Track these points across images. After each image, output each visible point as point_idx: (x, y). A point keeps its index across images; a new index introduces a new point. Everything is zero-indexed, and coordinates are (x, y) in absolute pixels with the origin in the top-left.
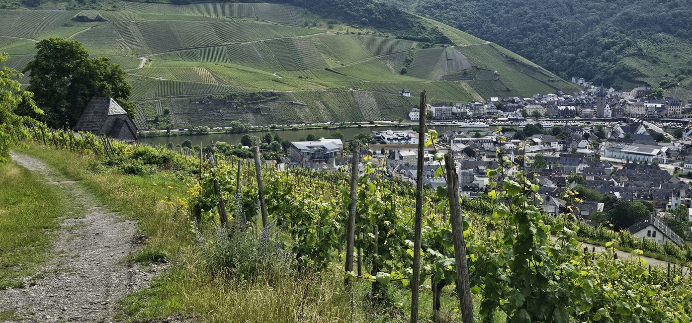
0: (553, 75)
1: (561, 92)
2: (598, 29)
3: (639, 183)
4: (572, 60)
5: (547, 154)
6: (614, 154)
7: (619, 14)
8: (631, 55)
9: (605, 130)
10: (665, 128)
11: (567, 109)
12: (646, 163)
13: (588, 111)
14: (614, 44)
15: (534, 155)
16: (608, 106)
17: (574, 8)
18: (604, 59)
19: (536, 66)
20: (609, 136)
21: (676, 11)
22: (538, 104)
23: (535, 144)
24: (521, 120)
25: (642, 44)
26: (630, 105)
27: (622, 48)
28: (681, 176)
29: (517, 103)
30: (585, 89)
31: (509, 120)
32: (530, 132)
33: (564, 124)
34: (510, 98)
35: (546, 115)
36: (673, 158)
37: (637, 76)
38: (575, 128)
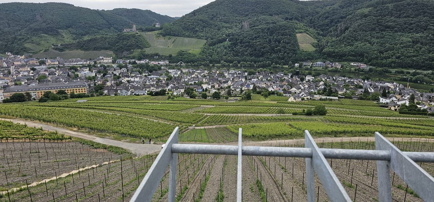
2: (19, 33)
4: (6, 45)
8: (28, 43)
14: (23, 39)
17: (10, 24)
18: (18, 45)
21: (48, 26)
27: (26, 40)
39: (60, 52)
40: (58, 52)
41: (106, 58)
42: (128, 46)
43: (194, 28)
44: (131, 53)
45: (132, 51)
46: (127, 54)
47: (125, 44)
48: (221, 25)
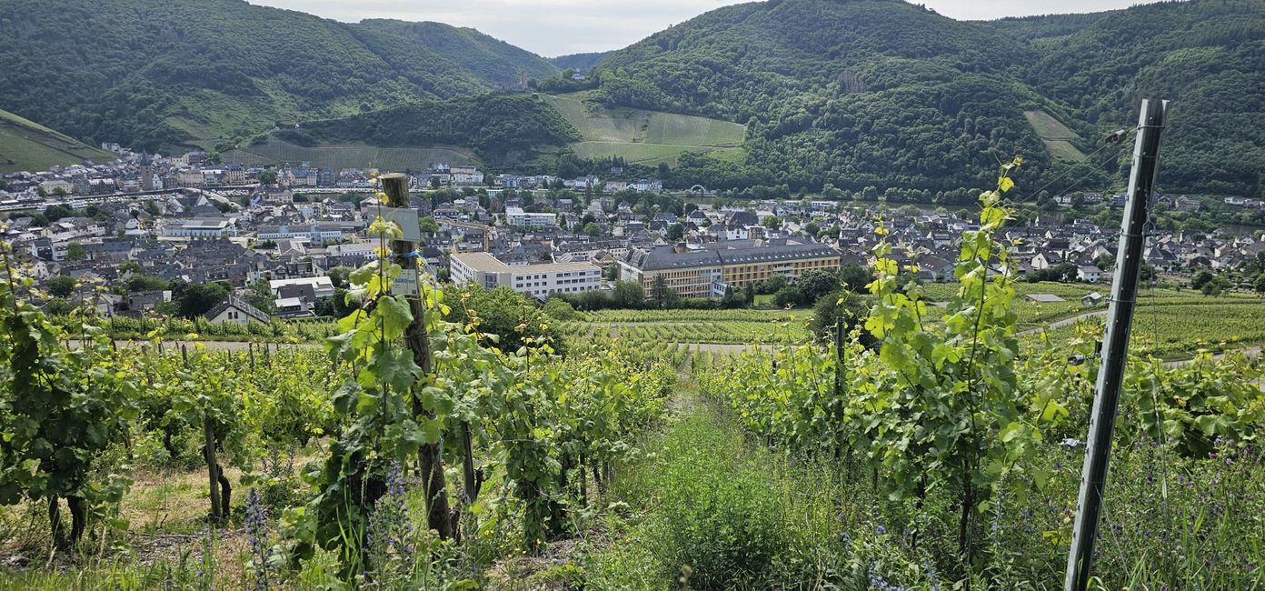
0: (75, 141)
1: (90, 162)
2: (126, 83)
3: (210, 261)
4: (98, 122)
5: (83, 242)
6: (174, 231)
7: (150, 65)
8: (174, 115)
9: (158, 204)
10: (230, 197)
11: (102, 183)
12: (214, 238)
13: (131, 183)
14: (151, 101)
15: (66, 244)
16: (156, 175)
17: (87, 55)
18: (141, 120)
19: (48, 130)
20: (164, 212)
21: (219, 64)
22: (60, 179)
23: (65, 230)
24: (37, 201)
25: (186, 101)
26: (184, 173)
27: (162, 107)
28: (256, 248)
29: (27, 179)
30: (123, 157)
31: (20, 202)
32: (53, 216)
33: (102, 201)
34: (15, 174)
35: (74, 192)
36: (244, 229)
37: (186, 139)
38: (118, 206)
39: (302, 148)
40: (295, 146)
41: (458, 170)
42: (520, 135)
43: (693, 87)
44: (533, 156)
45: (533, 149)
46: (520, 159)
47: (510, 129)
48: (773, 80)
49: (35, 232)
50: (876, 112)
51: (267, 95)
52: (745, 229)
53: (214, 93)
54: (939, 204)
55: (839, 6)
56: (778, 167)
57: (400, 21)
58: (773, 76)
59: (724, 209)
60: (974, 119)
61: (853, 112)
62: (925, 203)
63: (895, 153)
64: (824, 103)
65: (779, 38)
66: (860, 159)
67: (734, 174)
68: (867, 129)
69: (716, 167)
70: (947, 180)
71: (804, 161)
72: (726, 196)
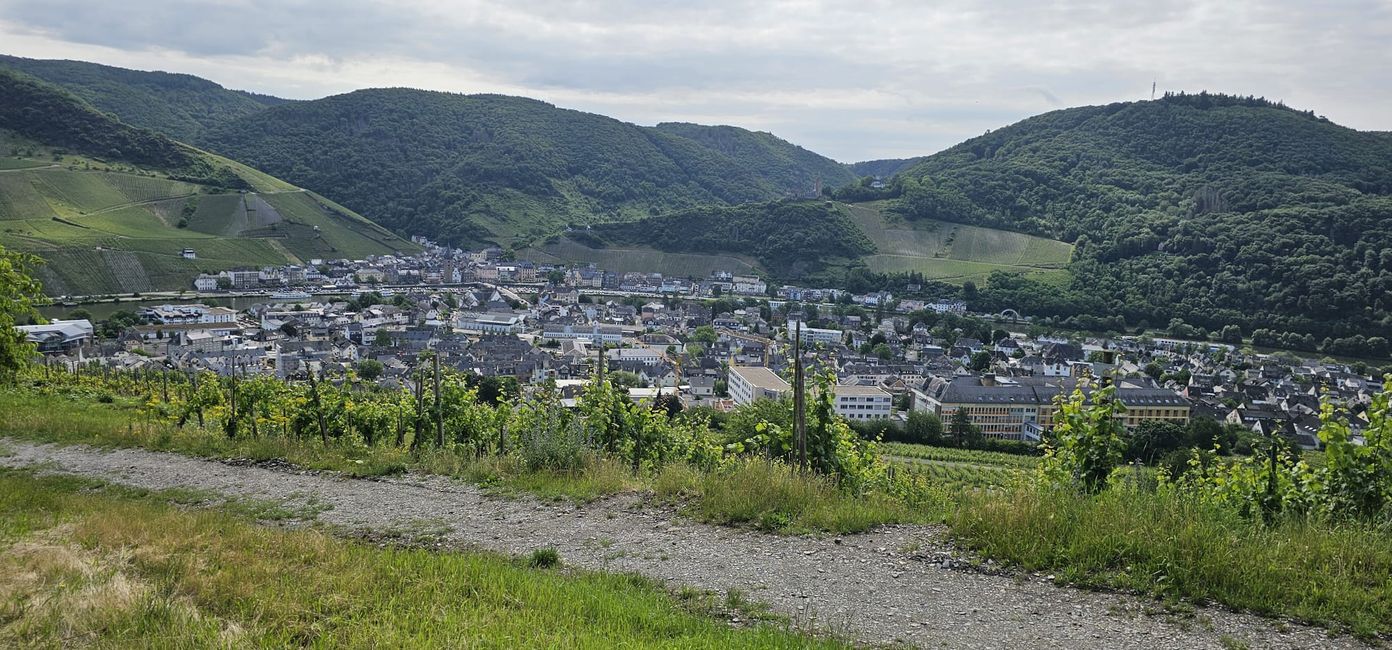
0: (389, 233)
1: (400, 254)
2: (438, 180)
3: (499, 356)
4: (411, 215)
5: (389, 329)
6: (468, 324)
7: (461, 164)
8: (478, 212)
9: (455, 297)
10: (520, 294)
11: (409, 273)
12: (504, 333)
13: (434, 275)
14: (458, 198)
15: (375, 330)
16: (456, 269)
17: (408, 153)
18: (448, 215)
19: (368, 221)
20: (461, 305)
21: (522, 165)
22: (373, 268)
23: (374, 316)
24: (352, 288)
25: (490, 199)
26: (481, 268)
27: (468, 203)
28: (541, 346)
29: (346, 267)
30: (429, 250)
31: (338, 288)
32: (366, 302)
33: (408, 291)
34: (336, 261)
35: (384, 281)
36: (531, 327)
37: (486, 236)
38: (421, 297)
39: (591, 250)
40: (585, 248)
41: (741, 279)
42: (809, 245)
43: (1012, 199)
44: (821, 268)
45: (821, 260)
46: (806, 270)
47: (799, 237)
48: (1111, 194)
49: (350, 317)
50: (1242, 236)
51: (563, 196)
52: (1067, 365)
53: (516, 192)
54: (1326, 353)
55: (1199, 111)
56: (1111, 295)
57: (696, 125)
58: (1110, 190)
59: (1042, 339)
60: (1378, 250)
61: (1213, 235)
62: (1307, 350)
63: (1267, 287)
64: (1175, 223)
65: (1120, 146)
66: (1220, 291)
67: (1056, 299)
68: (1230, 255)
69: (1033, 290)
70: (1338, 324)
71: (1145, 290)
72: (1044, 324)
